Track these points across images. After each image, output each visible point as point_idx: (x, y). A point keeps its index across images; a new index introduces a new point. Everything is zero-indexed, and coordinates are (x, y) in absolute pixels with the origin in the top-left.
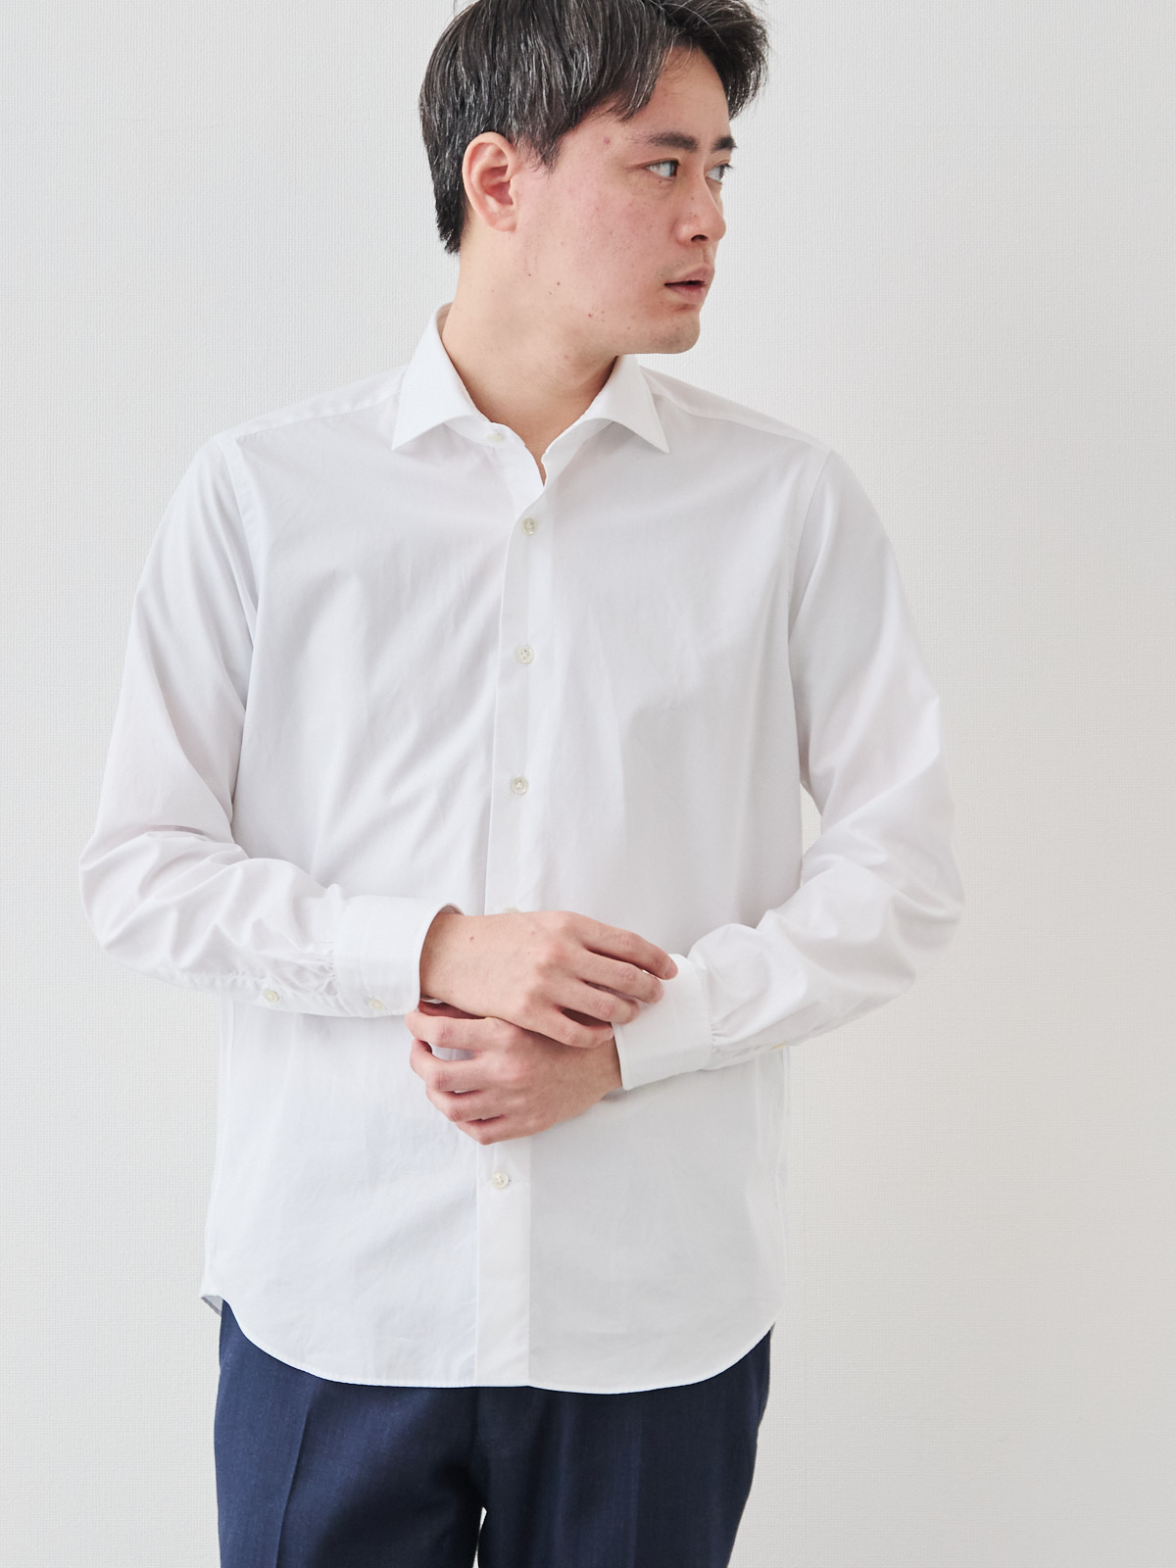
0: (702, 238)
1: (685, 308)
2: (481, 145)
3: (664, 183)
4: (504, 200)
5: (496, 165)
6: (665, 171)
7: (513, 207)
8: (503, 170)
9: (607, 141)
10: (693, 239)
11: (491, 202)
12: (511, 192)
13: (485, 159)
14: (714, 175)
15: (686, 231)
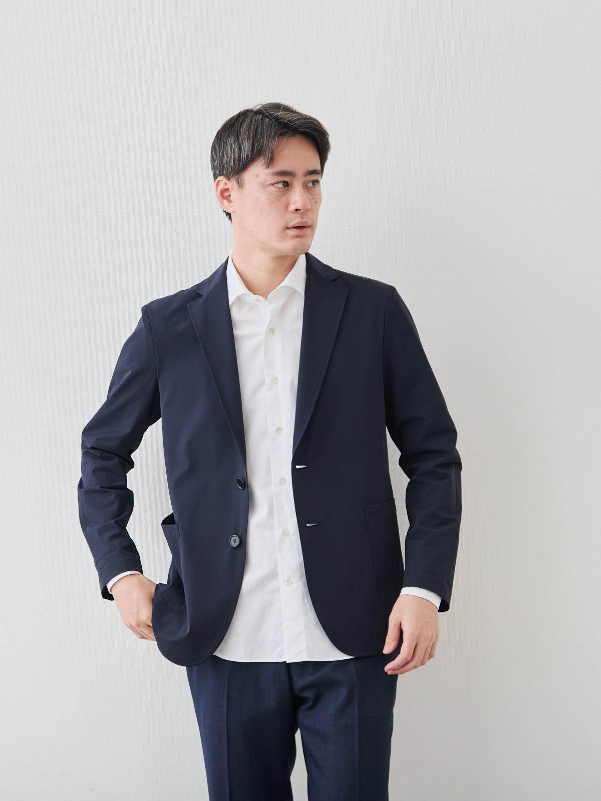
0: (300, 210)
1: (297, 236)
2: (219, 181)
3: (281, 190)
4: (230, 202)
5: (226, 188)
6: (281, 185)
7: (232, 204)
8: (227, 190)
9: (258, 176)
10: (297, 210)
11: (225, 201)
12: (231, 198)
13: (221, 186)
14: (310, 185)
15: (292, 207)
